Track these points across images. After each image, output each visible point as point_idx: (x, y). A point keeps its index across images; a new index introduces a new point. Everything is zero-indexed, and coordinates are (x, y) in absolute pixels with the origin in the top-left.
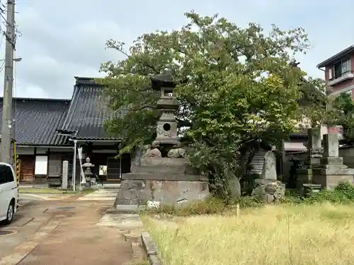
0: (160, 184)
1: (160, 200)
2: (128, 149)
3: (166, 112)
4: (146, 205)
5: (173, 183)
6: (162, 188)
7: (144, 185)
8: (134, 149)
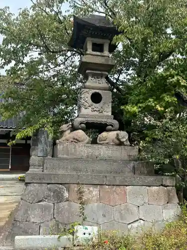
0: (95, 191)
1: (98, 224)
2: (29, 132)
3: (94, 75)
4: (73, 233)
5: (118, 189)
6: (100, 199)
7: (66, 194)
8: (37, 133)
